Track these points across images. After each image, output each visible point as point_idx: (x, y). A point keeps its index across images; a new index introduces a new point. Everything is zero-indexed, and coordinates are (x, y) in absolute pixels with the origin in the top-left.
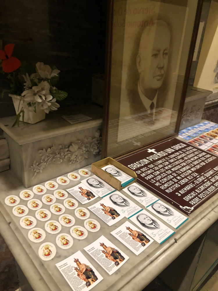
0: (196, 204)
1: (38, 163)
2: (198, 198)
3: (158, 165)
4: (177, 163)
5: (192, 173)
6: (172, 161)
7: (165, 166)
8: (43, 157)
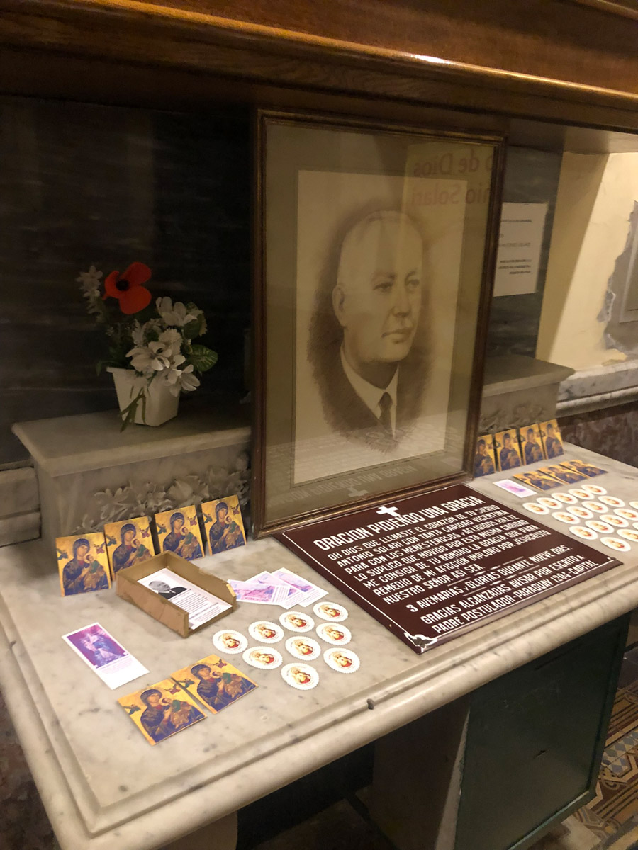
0: (447, 631)
2: (458, 620)
3: (390, 543)
4: (440, 540)
5: (467, 565)
6: (427, 536)
7: (406, 546)
8: (104, 509)
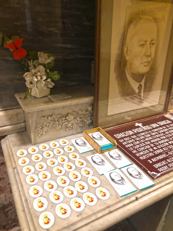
0: (163, 171)
1: (41, 127)
2: (167, 167)
3: (140, 136)
4: (157, 136)
5: (168, 145)
6: (154, 134)
7: (146, 138)
8: (45, 123)
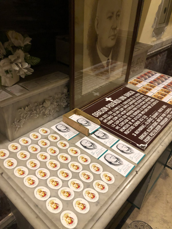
0: (148, 141)
1: (18, 120)
2: (149, 137)
3: (116, 111)
4: (130, 108)
5: (142, 116)
6: (126, 107)
7: (121, 112)
